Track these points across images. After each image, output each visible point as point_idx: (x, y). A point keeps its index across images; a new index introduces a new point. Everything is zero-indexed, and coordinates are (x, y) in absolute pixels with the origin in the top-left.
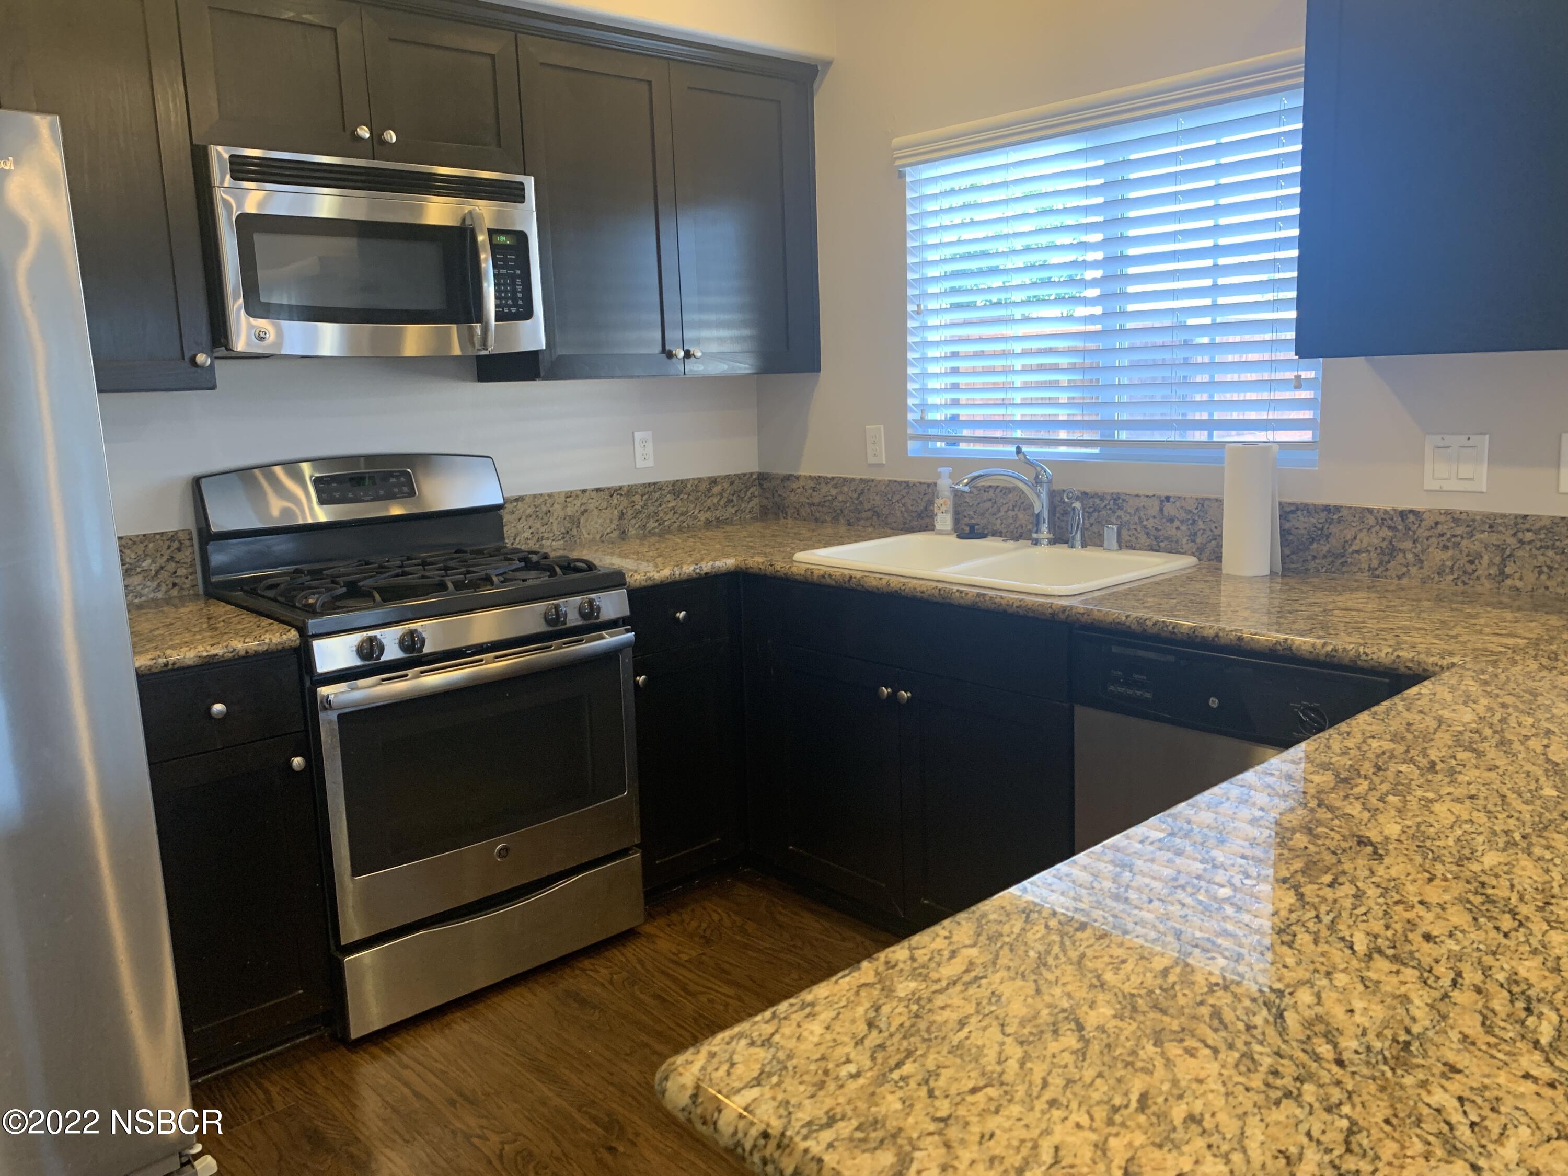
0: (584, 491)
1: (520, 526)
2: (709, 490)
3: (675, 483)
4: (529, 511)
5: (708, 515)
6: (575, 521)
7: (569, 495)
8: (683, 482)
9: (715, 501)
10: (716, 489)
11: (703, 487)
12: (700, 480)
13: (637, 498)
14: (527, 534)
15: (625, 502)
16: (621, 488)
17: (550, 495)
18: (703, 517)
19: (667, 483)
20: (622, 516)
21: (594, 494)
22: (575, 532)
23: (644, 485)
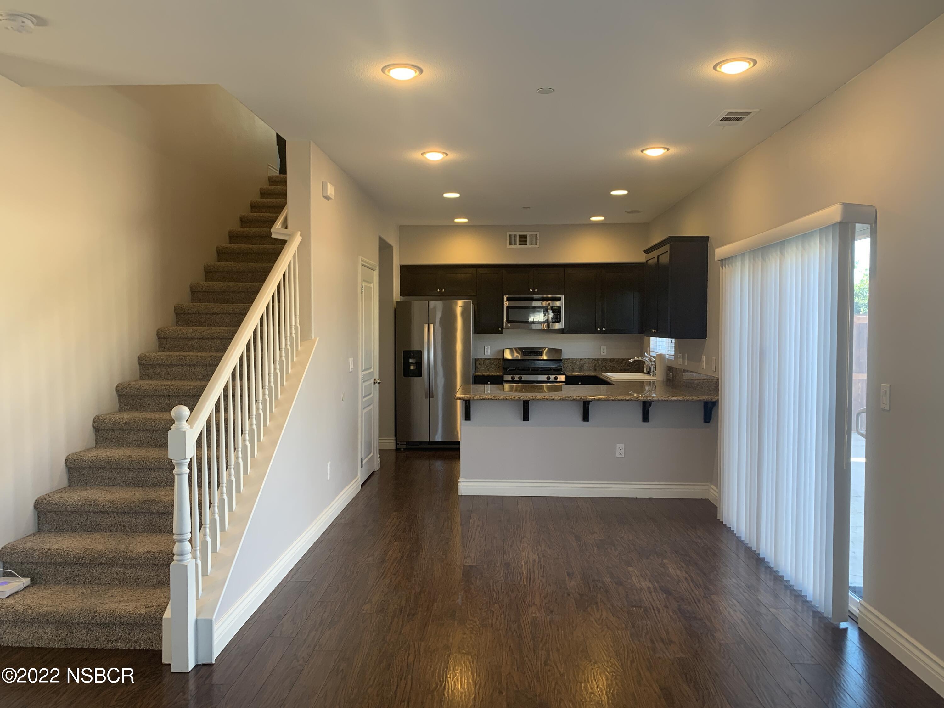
0: (585, 359)
1: (568, 365)
2: (622, 362)
3: (611, 359)
4: (571, 362)
5: (621, 368)
6: (582, 365)
7: (581, 359)
8: (614, 359)
9: (624, 364)
10: (624, 362)
11: (620, 361)
12: (619, 359)
13: (600, 362)
14: (570, 367)
15: (596, 362)
16: (595, 359)
17: (576, 359)
18: (619, 368)
19: (609, 359)
20: (595, 366)
21: (588, 360)
22: (582, 368)
23: (602, 359)
